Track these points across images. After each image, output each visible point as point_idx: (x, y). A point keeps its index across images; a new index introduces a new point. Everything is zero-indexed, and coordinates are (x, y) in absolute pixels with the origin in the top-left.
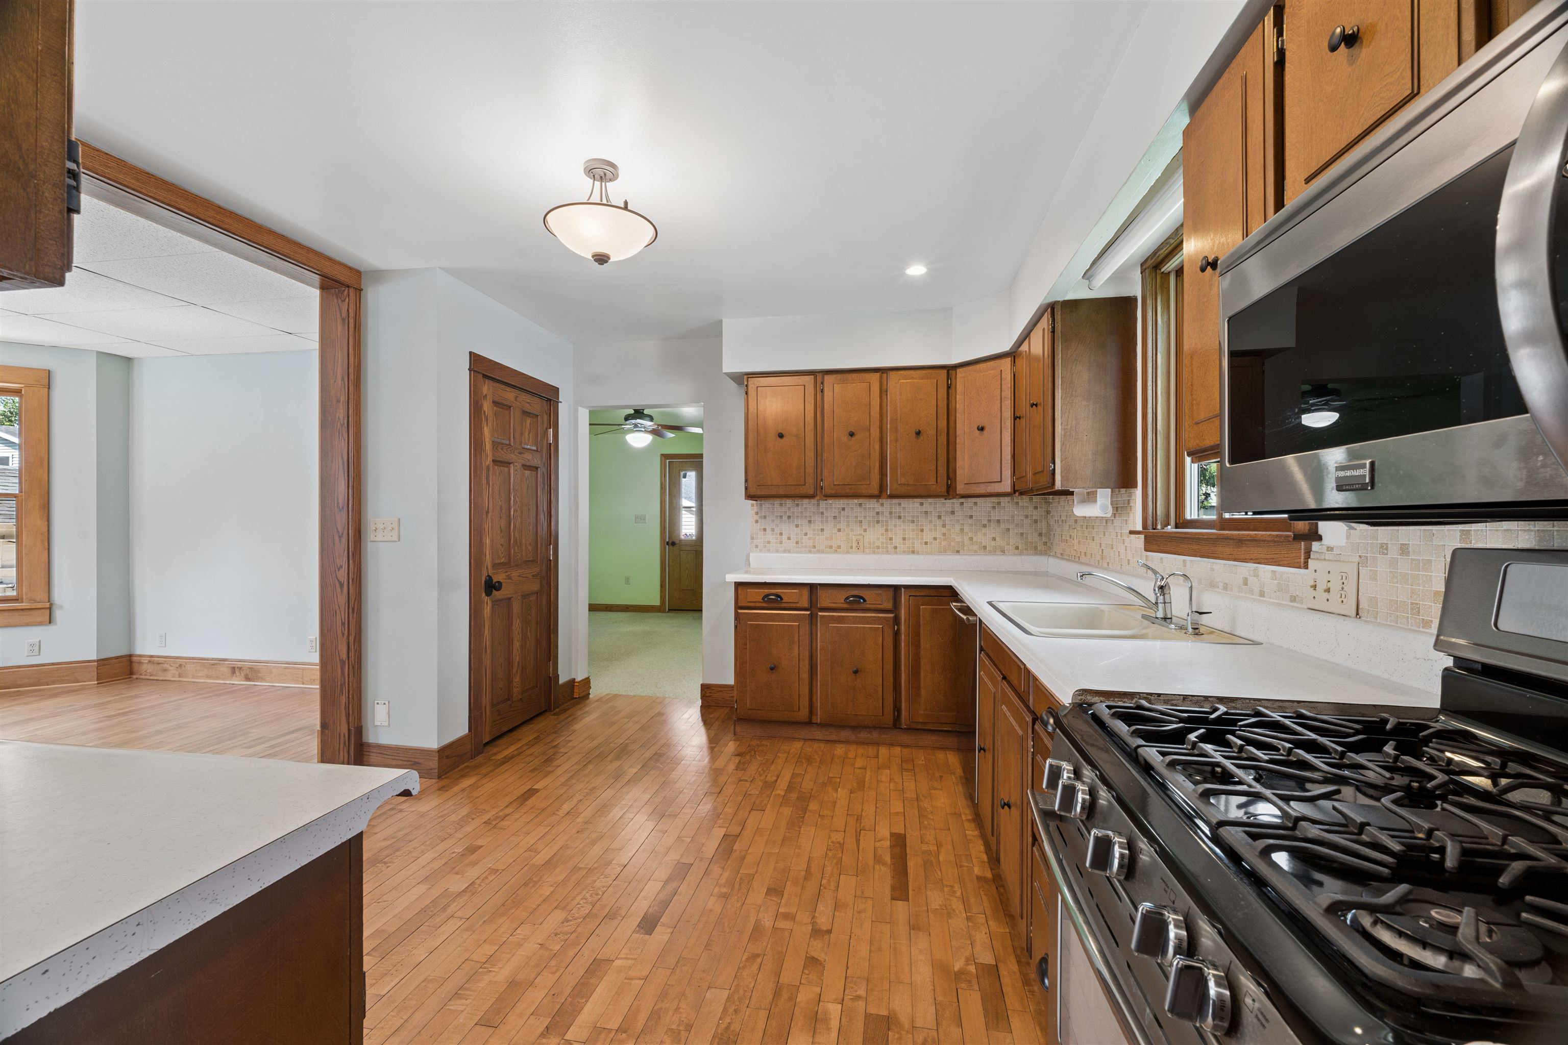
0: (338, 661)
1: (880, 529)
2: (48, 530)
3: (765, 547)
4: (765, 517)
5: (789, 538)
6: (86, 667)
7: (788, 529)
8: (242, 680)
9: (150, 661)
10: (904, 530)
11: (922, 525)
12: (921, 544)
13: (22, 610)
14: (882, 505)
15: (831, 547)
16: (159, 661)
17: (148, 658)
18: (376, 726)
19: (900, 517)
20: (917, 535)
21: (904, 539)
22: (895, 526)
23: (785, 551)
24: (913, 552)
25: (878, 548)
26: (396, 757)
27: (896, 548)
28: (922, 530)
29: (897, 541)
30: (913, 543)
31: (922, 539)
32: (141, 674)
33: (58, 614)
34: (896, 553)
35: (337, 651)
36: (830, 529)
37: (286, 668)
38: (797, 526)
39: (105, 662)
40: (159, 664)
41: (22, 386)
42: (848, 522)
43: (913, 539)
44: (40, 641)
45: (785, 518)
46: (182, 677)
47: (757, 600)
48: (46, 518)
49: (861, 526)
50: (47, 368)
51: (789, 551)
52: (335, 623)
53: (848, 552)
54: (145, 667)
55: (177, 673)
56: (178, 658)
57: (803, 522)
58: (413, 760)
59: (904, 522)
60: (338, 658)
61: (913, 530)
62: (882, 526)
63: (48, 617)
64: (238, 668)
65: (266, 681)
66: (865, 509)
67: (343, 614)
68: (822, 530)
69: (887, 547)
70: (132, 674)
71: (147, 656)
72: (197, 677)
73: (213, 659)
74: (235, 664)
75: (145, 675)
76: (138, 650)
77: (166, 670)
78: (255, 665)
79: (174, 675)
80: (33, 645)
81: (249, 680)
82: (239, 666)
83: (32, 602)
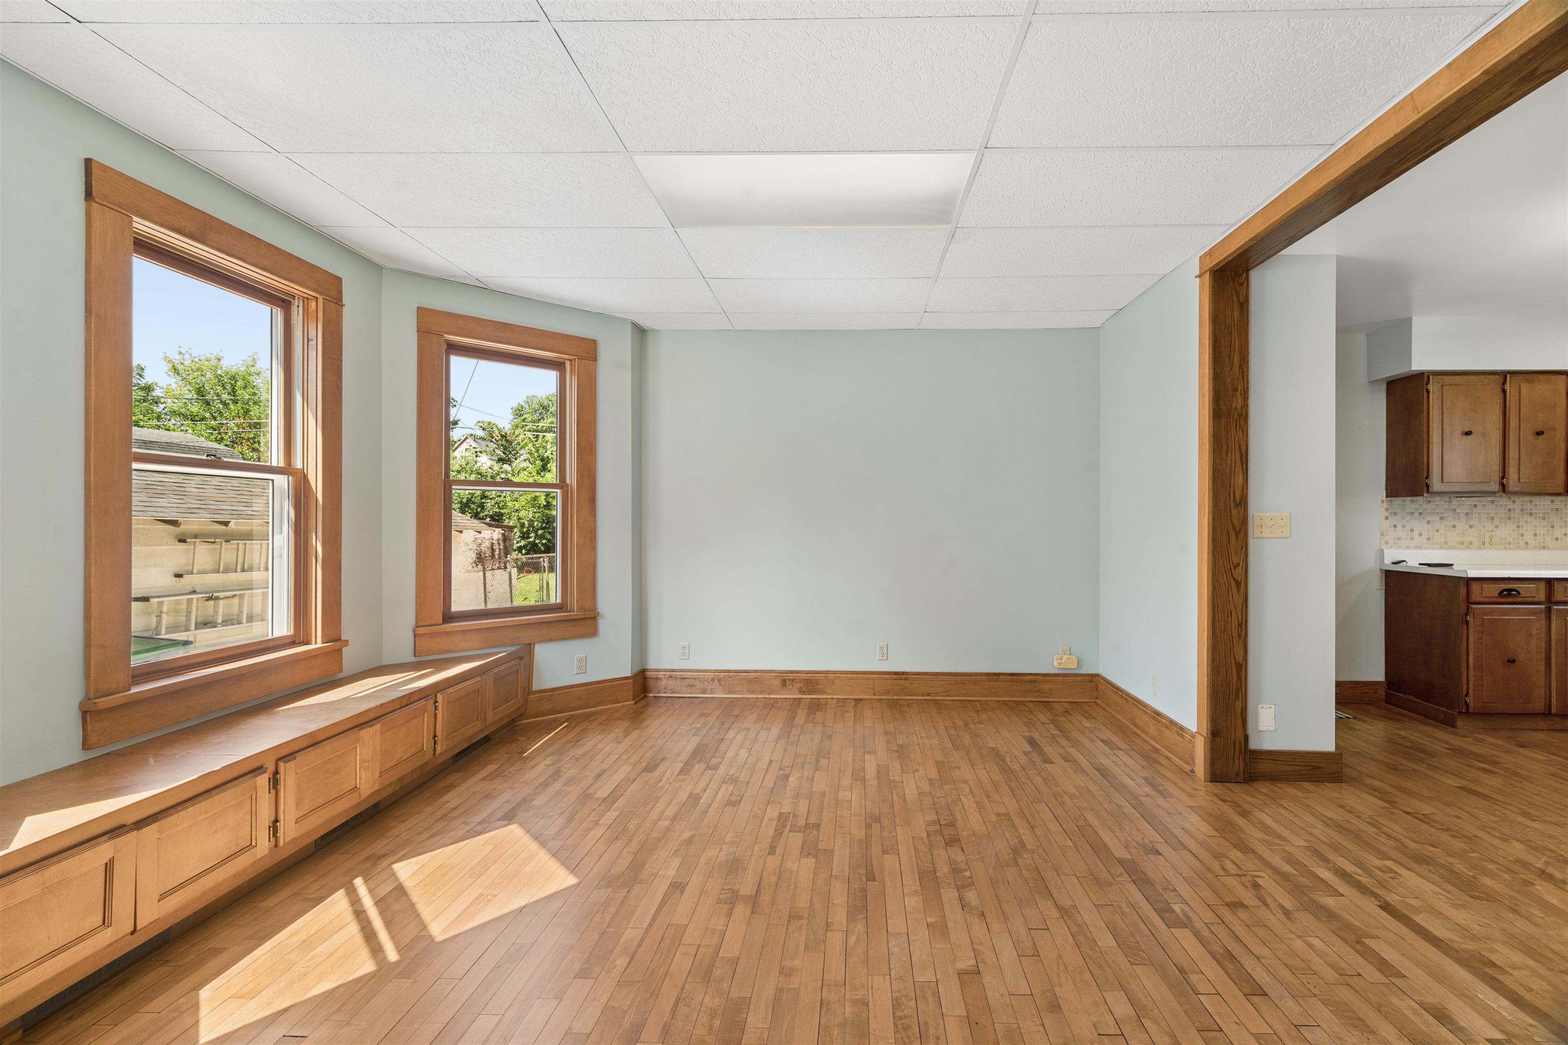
0: (1233, 664)
1: (1511, 526)
2: (595, 527)
3: (1395, 543)
4: (1395, 514)
5: (1420, 535)
6: (625, 685)
7: (1419, 525)
8: (794, 694)
9: (670, 676)
10: (1535, 526)
11: (1553, 522)
12: (1552, 539)
13: (575, 620)
14: (1514, 502)
15: (1463, 543)
16: (683, 675)
17: (668, 673)
18: (1260, 731)
19: (1531, 514)
20: (1548, 530)
21: (1535, 535)
22: (1527, 522)
23: (1416, 548)
24: (1544, 548)
25: (1510, 543)
26: (1291, 763)
27: (1527, 543)
28: (1553, 527)
29: (1528, 537)
30: (1544, 539)
31: (1553, 534)
32: (659, 692)
33: (601, 624)
34: (1527, 548)
35: (1232, 654)
36: (1461, 525)
38: (1429, 522)
39: (635, 678)
40: (682, 678)
42: (1480, 518)
43: (1544, 535)
44: (586, 656)
45: (1417, 514)
47: (1492, 595)
48: (593, 513)
49: (1492, 523)
51: (1420, 548)
52: (1230, 624)
53: (1480, 548)
54: (664, 683)
57: (1435, 519)
58: (1312, 764)
59: (1535, 518)
60: (1233, 661)
61: (1544, 526)
62: (1514, 522)
63: (593, 628)
64: (789, 680)
65: (825, 693)
66: (1497, 505)
67: (1239, 614)
68: (1454, 526)
69: (1518, 543)
70: (647, 692)
71: (666, 670)
72: (734, 693)
73: (756, 671)
74: (786, 676)
75: (664, 693)
76: (652, 664)
77: (693, 686)
78: (812, 677)
79: (704, 691)
80: (580, 661)
81: (804, 693)
82: (791, 678)
83: (582, 610)
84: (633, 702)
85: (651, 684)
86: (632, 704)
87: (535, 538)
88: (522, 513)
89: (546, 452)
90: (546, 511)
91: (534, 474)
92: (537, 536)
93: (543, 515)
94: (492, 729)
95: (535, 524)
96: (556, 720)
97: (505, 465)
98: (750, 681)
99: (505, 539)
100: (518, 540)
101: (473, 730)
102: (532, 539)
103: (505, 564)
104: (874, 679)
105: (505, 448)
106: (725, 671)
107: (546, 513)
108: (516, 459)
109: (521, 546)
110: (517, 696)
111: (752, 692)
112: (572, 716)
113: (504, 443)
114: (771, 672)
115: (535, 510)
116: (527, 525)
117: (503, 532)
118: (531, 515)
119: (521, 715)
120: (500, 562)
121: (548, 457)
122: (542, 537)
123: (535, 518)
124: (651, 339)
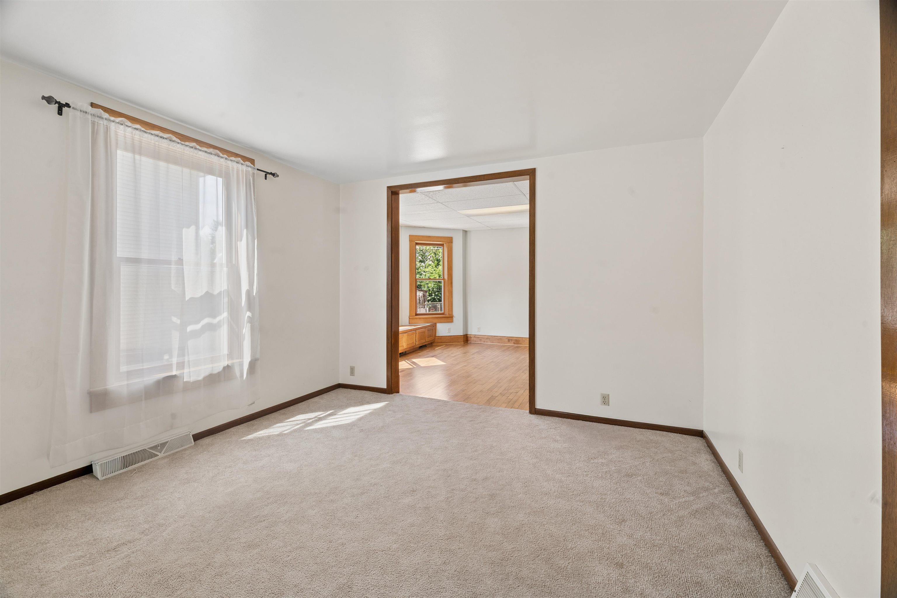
2: (452, 291)
6: (461, 338)
8: (512, 344)
9: (475, 337)
13: (447, 317)
16: (478, 336)
32: (471, 341)
33: (455, 319)
39: (464, 336)
40: (478, 338)
41: (445, 243)
48: (452, 287)
50: (452, 236)
54: (473, 338)
63: (452, 320)
65: (522, 344)
70: (468, 341)
71: (473, 335)
72: (494, 343)
73: (500, 336)
74: (509, 338)
75: (473, 342)
76: (469, 333)
77: (481, 340)
78: (518, 339)
79: (484, 342)
80: (448, 329)
81: (515, 344)
82: (511, 339)
83: (449, 315)
84: (463, 343)
85: (469, 339)
87: (435, 296)
88: (430, 285)
89: (439, 257)
90: (439, 284)
91: (434, 267)
92: (435, 295)
93: (438, 286)
94: (427, 343)
95: (435, 290)
96: (442, 345)
97: (422, 263)
98: (498, 339)
99: (424, 296)
100: (428, 297)
101: (423, 342)
102: (433, 297)
103: (424, 306)
105: (423, 256)
106: (491, 336)
107: (439, 285)
108: (427, 261)
109: (429, 299)
110: (433, 336)
111: (499, 343)
112: (447, 344)
113: (422, 253)
114: (505, 337)
115: (434, 284)
116: (431, 290)
117: (423, 293)
118: (433, 286)
119: (433, 342)
120: (422, 305)
121: (440, 259)
122: (437, 295)
123: (434, 287)
124: (468, 233)
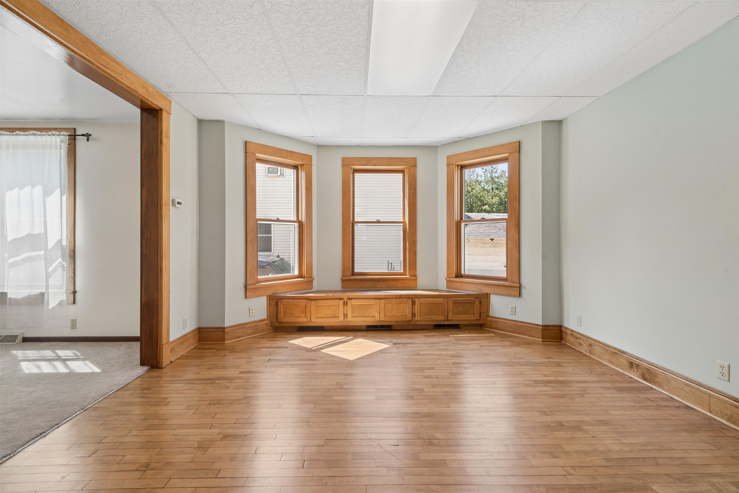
2: (519, 239)
6: (536, 328)
8: (639, 377)
9: (571, 334)
13: (508, 286)
16: (577, 336)
17: (571, 332)
32: (566, 342)
33: (524, 291)
37: (688, 385)
39: (546, 328)
40: (577, 338)
41: (507, 154)
44: (515, 306)
46: (592, 354)
48: (518, 232)
50: (518, 140)
54: (568, 337)
55: (588, 350)
56: (588, 338)
63: (519, 293)
65: (663, 389)
70: (562, 340)
71: (570, 330)
74: (633, 360)
75: (569, 343)
76: (566, 325)
77: (581, 345)
78: (652, 368)
79: (586, 350)
80: (512, 308)
82: (636, 363)
83: (512, 282)
85: (564, 334)
86: (540, 341)
96: (495, 332)
98: (612, 355)
101: (438, 319)
104: (710, 396)
110: (474, 314)
112: (504, 334)
119: (483, 325)
124: (564, 124)
